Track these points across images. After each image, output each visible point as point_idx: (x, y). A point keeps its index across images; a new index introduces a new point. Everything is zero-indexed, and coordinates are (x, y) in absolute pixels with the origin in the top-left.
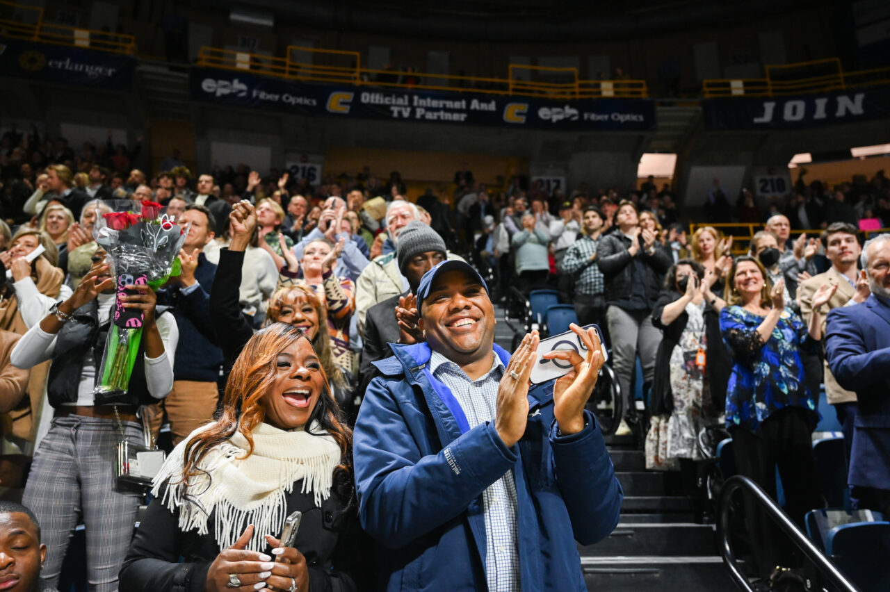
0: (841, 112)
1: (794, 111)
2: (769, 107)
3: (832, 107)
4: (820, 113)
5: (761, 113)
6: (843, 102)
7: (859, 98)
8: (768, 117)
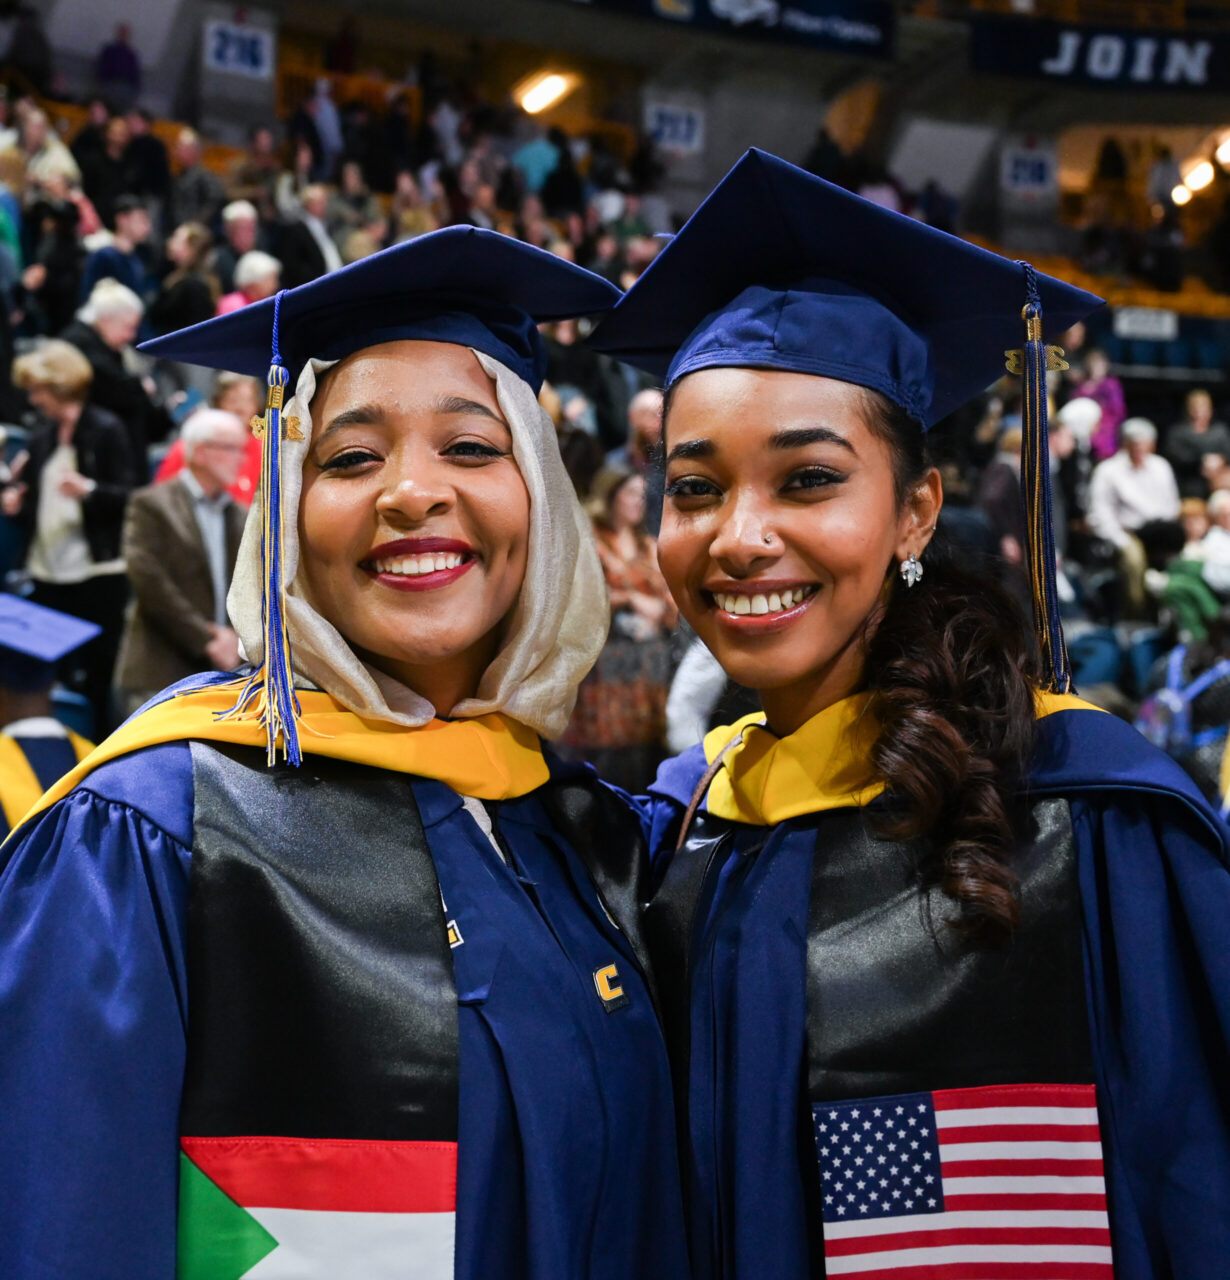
0: (1171, 74)
1: (1106, 58)
2: (1070, 43)
3: (1160, 60)
4: (1142, 70)
5: (1054, 52)
6: (1178, 53)
7: (1203, 50)
8: (1063, 63)
